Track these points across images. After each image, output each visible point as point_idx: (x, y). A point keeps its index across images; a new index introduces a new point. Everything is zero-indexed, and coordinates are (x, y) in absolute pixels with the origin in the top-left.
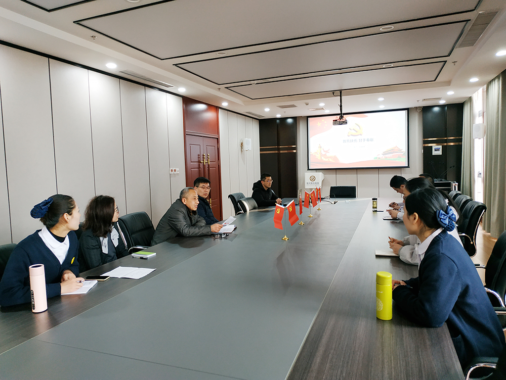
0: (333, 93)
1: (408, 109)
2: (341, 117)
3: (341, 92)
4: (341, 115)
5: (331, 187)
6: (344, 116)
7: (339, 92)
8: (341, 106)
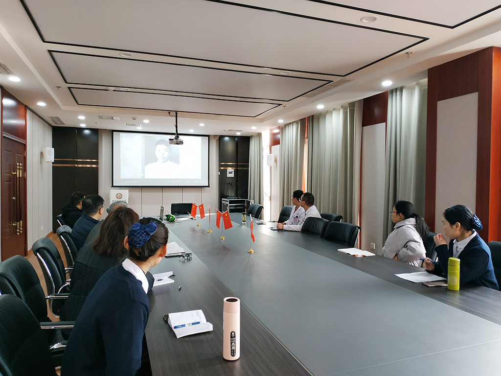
0: (169, 113)
1: (208, 136)
2: (177, 138)
3: (176, 113)
4: (178, 135)
5: (172, 204)
6: (180, 136)
7: (174, 113)
8: (177, 127)
